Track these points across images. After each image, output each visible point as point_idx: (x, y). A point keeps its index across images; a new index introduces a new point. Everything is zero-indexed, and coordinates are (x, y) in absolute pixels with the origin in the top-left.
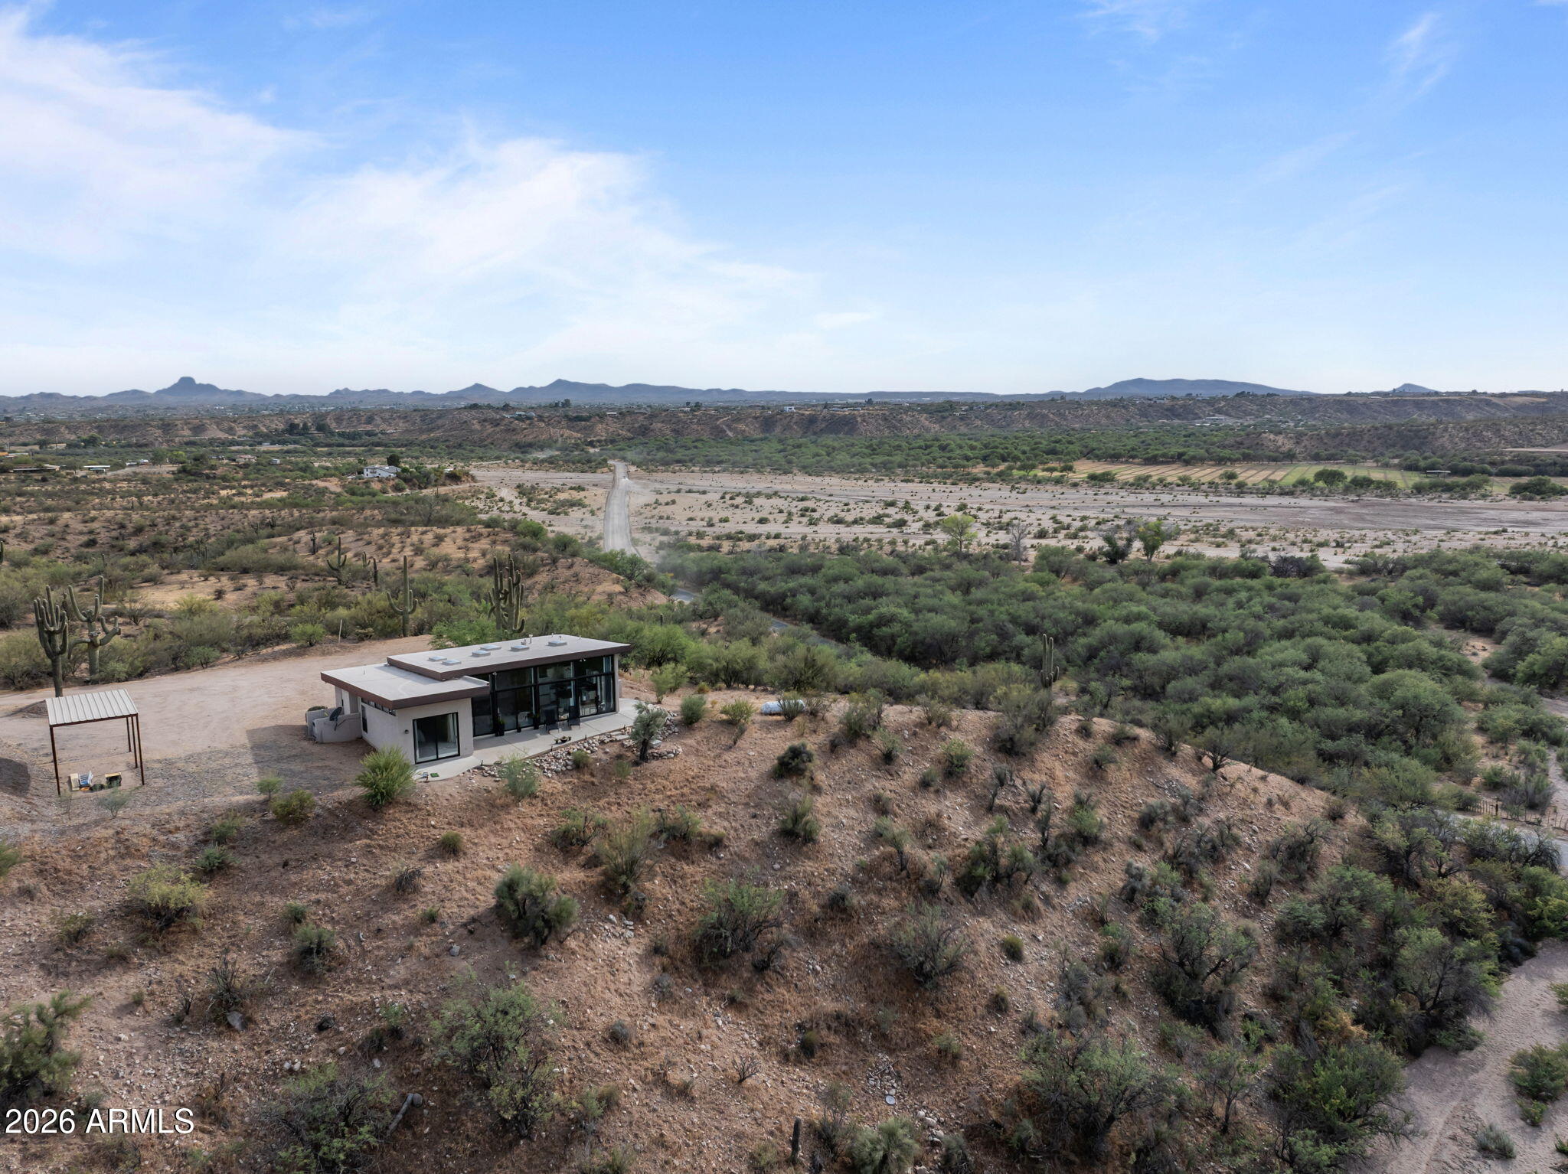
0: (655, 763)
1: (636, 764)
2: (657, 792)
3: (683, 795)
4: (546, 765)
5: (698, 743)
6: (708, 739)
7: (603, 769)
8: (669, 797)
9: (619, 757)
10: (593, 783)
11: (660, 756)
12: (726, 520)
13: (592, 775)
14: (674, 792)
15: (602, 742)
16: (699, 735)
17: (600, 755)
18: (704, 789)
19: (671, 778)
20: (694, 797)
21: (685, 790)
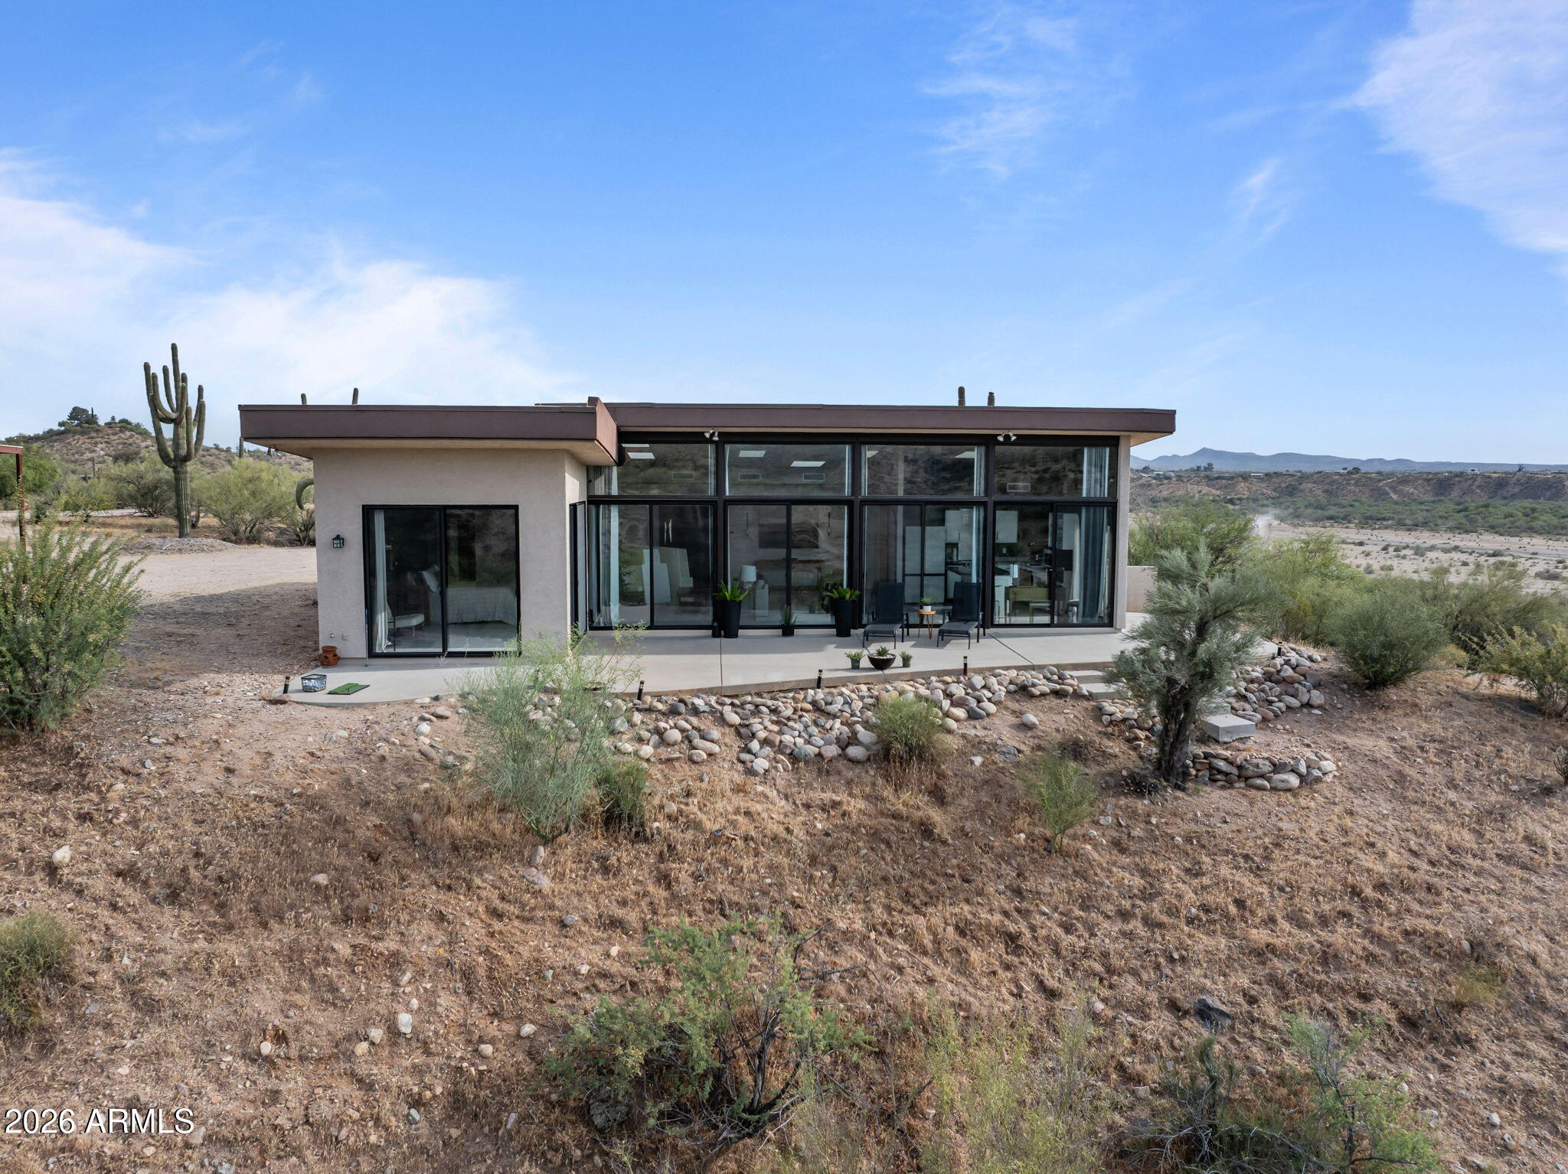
0: (1214, 797)
1: (1136, 786)
2: (1206, 917)
3: (1328, 957)
4: (762, 726)
5: (1403, 752)
6: (1446, 750)
7: (992, 781)
8: (1261, 954)
9: (1075, 750)
10: (926, 830)
11: (1241, 776)
12: (1390, 568)
13: (938, 796)
14: (1286, 936)
15: (1023, 691)
16: (1408, 730)
17: (1001, 730)
18: (1434, 946)
19: (1280, 869)
20: (1383, 979)
21: (1339, 936)
